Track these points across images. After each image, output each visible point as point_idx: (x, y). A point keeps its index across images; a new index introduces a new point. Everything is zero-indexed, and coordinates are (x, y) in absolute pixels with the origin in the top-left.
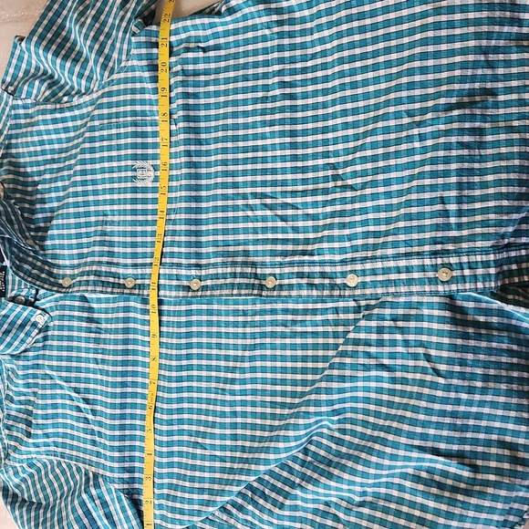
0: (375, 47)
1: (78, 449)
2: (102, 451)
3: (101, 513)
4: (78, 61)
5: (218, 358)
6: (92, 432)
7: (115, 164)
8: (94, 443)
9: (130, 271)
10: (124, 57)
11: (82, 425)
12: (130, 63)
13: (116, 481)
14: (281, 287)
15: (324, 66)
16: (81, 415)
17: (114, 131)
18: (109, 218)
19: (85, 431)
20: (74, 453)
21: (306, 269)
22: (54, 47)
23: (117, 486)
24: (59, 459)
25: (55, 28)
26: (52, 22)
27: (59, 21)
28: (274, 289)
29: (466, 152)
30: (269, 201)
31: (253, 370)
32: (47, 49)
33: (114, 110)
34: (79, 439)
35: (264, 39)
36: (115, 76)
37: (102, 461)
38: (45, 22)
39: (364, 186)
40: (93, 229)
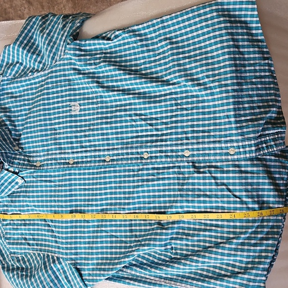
0: (189, 48)
1: (49, 246)
2: (61, 246)
3: (63, 276)
4: (39, 55)
5: (120, 193)
6: (55, 237)
7: (60, 105)
8: (56, 242)
9: (71, 156)
10: (62, 53)
11: (50, 233)
12: (65, 57)
13: (69, 259)
14: (151, 158)
15: (164, 58)
16: (50, 228)
17: (59, 89)
18: (58, 131)
19: (52, 236)
20: (47, 248)
21: (164, 149)
22: (28, 48)
23: (69, 262)
24: (39, 252)
25: (28, 38)
26: (27, 35)
27: (30, 34)
28: (148, 159)
29: (236, 94)
30: (143, 117)
31: (139, 197)
32: (24, 48)
33: (59, 79)
34: (49, 241)
35: (134, 48)
36: (58, 63)
37: (61, 250)
38: (23, 35)
39: (192, 109)
40: (49, 137)
